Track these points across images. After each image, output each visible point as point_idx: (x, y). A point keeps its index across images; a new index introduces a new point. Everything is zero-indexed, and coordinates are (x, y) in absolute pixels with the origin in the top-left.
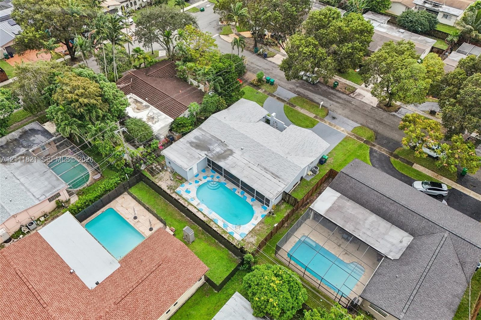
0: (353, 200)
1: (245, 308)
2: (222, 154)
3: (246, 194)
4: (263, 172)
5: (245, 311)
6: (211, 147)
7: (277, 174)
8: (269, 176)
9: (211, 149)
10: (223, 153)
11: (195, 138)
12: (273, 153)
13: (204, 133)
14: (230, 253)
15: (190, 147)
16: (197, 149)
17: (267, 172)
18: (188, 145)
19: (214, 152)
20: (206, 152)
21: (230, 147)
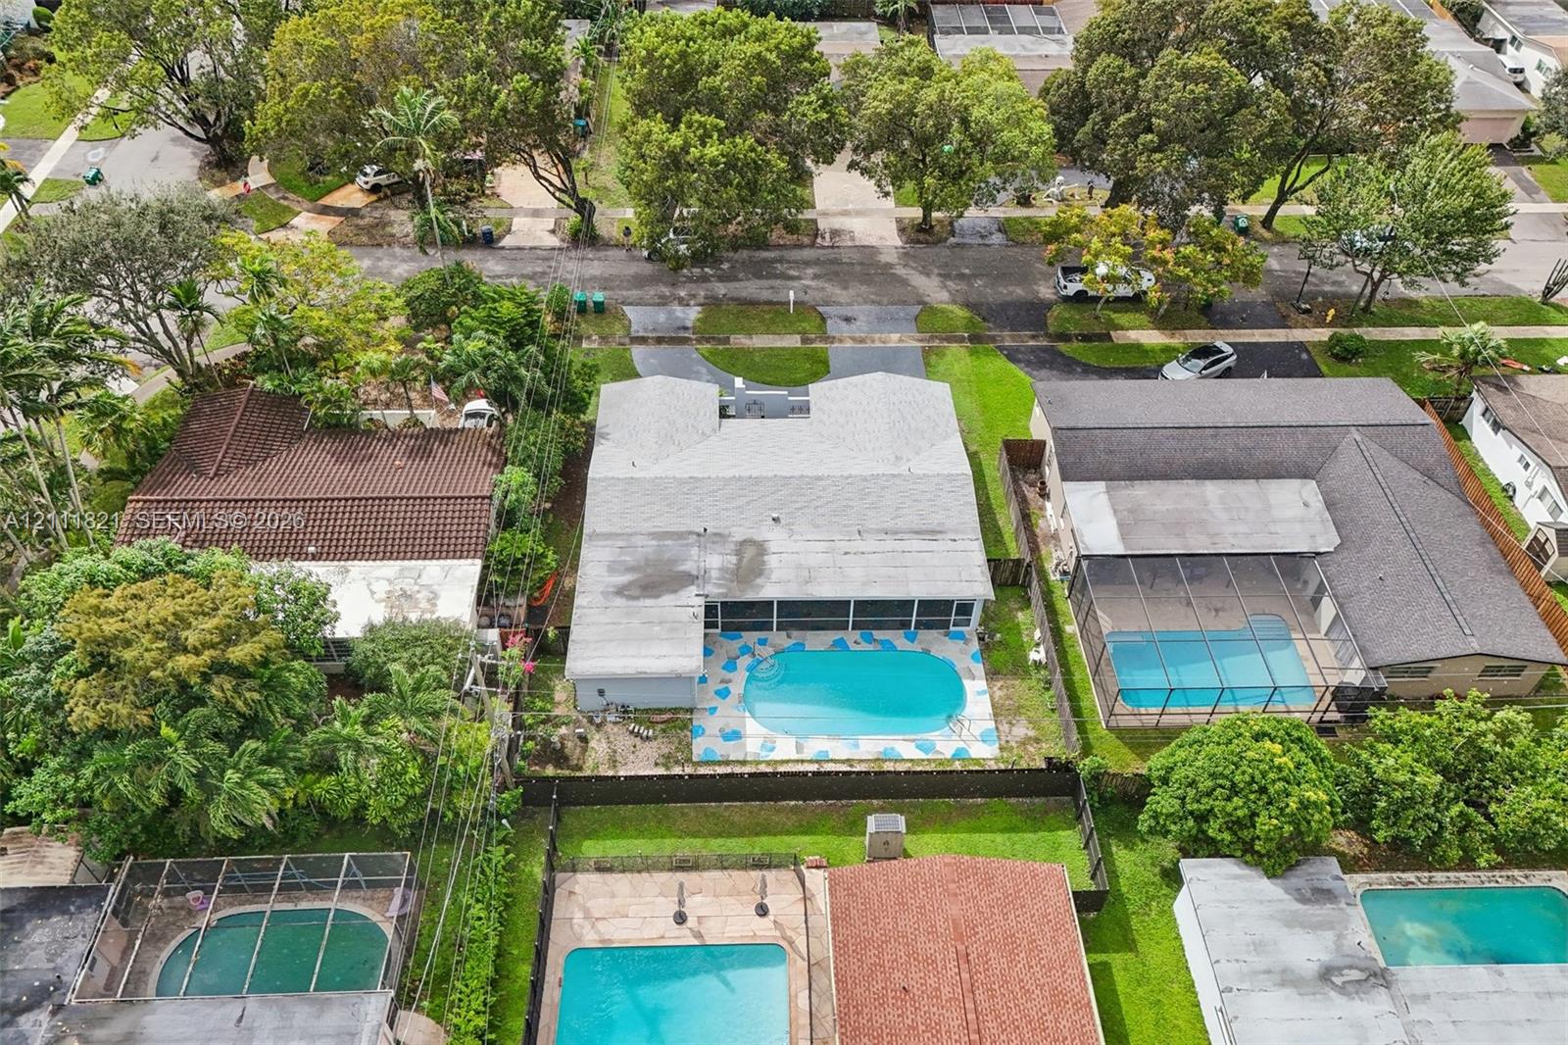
0: (1142, 478)
1: (1237, 877)
2: (738, 566)
3: (878, 634)
4: (890, 544)
5: (1246, 885)
6: (688, 566)
7: (930, 527)
8: (916, 544)
9: (695, 573)
10: (740, 560)
11: (612, 568)
12: (865, 480)
13: (621, 543)
14: (1013, 800)
15: (631, 603)
16: (657, 597)
17: (899, 536)
18: (620, 601)
19: (714, 574)
20: (693, 590)
21: (739, 534)
